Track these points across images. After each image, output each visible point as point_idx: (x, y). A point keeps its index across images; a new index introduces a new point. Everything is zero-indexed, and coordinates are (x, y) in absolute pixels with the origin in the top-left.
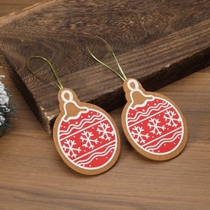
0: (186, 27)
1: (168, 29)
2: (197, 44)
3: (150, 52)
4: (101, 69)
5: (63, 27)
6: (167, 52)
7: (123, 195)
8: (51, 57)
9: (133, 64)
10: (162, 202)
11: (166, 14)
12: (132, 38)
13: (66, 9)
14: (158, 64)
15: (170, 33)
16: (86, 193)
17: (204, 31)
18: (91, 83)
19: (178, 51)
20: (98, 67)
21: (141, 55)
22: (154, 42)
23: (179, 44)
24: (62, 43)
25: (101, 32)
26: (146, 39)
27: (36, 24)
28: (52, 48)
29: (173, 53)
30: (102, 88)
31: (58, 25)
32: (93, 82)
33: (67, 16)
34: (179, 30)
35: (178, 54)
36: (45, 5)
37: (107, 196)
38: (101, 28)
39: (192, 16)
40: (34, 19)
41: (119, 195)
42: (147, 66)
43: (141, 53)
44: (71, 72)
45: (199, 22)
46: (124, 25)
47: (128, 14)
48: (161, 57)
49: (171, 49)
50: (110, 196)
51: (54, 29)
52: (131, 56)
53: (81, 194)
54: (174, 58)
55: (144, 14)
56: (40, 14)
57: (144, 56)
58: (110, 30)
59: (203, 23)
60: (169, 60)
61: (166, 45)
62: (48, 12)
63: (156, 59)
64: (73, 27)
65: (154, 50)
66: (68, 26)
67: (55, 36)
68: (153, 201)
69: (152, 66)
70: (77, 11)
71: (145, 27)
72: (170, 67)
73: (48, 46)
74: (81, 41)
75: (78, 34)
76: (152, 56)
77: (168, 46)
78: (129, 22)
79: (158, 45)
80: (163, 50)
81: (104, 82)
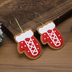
0: (62, 3)
1: (55, 5)
2: (67, 9)
3: (51, 13)
5: (17, 8)
6: (57, 13)
7: (48, 63)
12: (43, 9)
13: (17, 2)
15: (56, 6)
16: (35, 64)
17: (68, 4)
19: (61, 12)
21: (48, 15)
22: (51, 10)
23: (60, 9)
24: (18, 14)
25: (31, 8)
26: (48, 9)
27: (7, 8)
29: (59, 13)
31: (15, 8)
32: (33, 26)
33: (18, 4)
34: (59, 5)
35: (61, 13)
36: (9, 1)
37: (42, 64)
42: (51, 18)
43: (48, 14)
44: (24, 24)
45: (66, 1)
46: (39, 5)
48: (55, 15)
50: (43, 64)
51: (14, 9)
52: (45, 15)
53: (33, 64)
54: (60, 15)
56: (8, 5)
57: (49, 15)
58: (35, 7)
60: (58, 15)
61: (56, 10)
63: (54, 16)
64: (21, 8)
65: (52, 13)
66: (19, 8)
67: (15, 12)
69: (53, 18)
70: (21, 2)
71: (47, 5)
72: (59, 18)
73: (13, 15)
74: (25, 12)
75: (23, 10)
76: (52, 15)
77: (57, 11)
78: (41, 4)
79: (53, 11)
80: (55, 12)
81: (37, 25)
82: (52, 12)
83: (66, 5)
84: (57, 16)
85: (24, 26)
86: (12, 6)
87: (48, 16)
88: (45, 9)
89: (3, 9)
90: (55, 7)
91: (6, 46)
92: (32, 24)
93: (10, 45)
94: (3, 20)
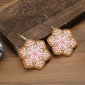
0: (70, 7)
1: (63, 8)
2: (76, 13)
3: (57, 19)
4: (38, 28)
5: (18, 13)
6: (64, 18)
7: (56, 79)
8: (16, 26)
10: (73, 80)
11: (61, 2)
12: (48, 14)
13: (18, 5)
14: (62, 23)
15: (64, 10)
16: (41, 80)
17: (78, 7)
18: (35, 34)
19: (69, 17)
20: (36, 27)
21: (54, 20)
22: (58, 14)
23: (68, 14)
24: (20, 20)
25: (35, 13)
26: (54, 13)
27: (7, 13)
29: (67, 18)
30: (40, 36)
31: (16, 12)
32: (36, 34)
33: (19, 8)
34: (67, 8)
35: (69, 18)
37: (50, 80)
38: (35, 11)
39: (71, 2)
40: (6, 11)
42: (57, 24)
44: (26, 31)
45: (75, 4)
46: (44, 9)
47: (45, 4)
48: (62, 20)
49: (66, 16)
50: (51, 80)
51: (15, 14)
53: (39, 81)
54: (68, 20)
55: (52, 3)
56: (8, 9)
58: (39, 12)
59: (76, 4)
60: (66, 21)
61: (63, 15)
62: (11, 8)
63: (60, 21)
64: (23, 12)
65: (59, 18)
66: (21, 12)
67: (16, 17)
68: (69, 80)
69: (59, 24)
70: (23, 6)
71: (53, 9)
72: (66, 24)
73: (14, 22)
74: (27, 18)
75: (26, 15)
76: (58, 20)
77: (64, 15)
78: (46, 7)
79: (60, 15)
80: (62, 17)
81: (40, 33)
82: (59, 17)
83: (75, 9)
84: (64, 22)
85: (26, 34)
86: (13, 10)
87: (54, 22)
88: (51, 13)
89: (3, 14)
90: (62, 11)
92: (34, 32)
94: (1, 27)
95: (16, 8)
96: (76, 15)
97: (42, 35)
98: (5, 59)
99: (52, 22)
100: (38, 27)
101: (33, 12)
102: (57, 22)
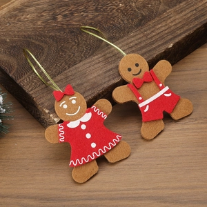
0: (180, 2)
1: (161, 7)
2: (196, 19)
3: (149, 34)
4: (100, 59)
5: (48, 20)
6: (166, 32)
7: (141, 189)
8: (43, 54)
9: (134, 49)
12: (126, 22)
14: (161, 45)
15: (165, 11)
16: (101, 191)
17: (200, 4)
18: (93, 76)
19: (178, 29)
20: (96, 57)
21: (140, 38)
22: (150, 23)
23: (177, 21)
24: (52, 37)
25: (91, 19)
26: (141, 20)
27: (19, 20)
28: (42, 44)
29: (173, 31)
30: (107, 79)
31: (43, 18)
32: (96, 74)
33: (50, 8)
34: (173, 7)
35: (179, 32)
37: (124, 192)
38: (90, 16)
40: (16, 16)
41: (136, 190)
42: (148, 48)
43: (139, 36)
44: (69, 67)
46: (114, 9)
48: (162, 38)
49: (170, 27)
50: (127, 192)
51: (39, 23)
52: (130, 41)
53: (95, 193)
54: (175, 37)
56: (21, 10)
57: (144, 39)
58: (101, 16)
60: (171, 39)
61: (164, 24)
62: (29, 7)
63: (156, 40)
64: (60, 18)
65: (153, 32)
66: (55, 19)
67: (42, 31)
69: (154, 48)
71: (138, 8)
72: (173, 46)
73: (37, 43)
74: (71, 32)
75: (67, 25)
76: (151, 38)
77: (166, 25)
78: (119, 5)
79: (155, 25)
80: (161, 30)
81: (107, 72)
82: (153, 29)
83: (193, 8)
84: (166, 42)
85: (70, 74)
86: (33, 13)
87: (140, 43)
88: (132, 20)
89: (8, 24)
90: (160, 14)
91: (16, 137)
92: (92, 68)
93: (29, 134)
94: (5, 58)
95: (41, 9)
96: (197, 25)
97: (111, 77)
98: (11, 134)
99: (136, 42)
100: (100, 55)
101: (87, 18)
102: (148, 42)
